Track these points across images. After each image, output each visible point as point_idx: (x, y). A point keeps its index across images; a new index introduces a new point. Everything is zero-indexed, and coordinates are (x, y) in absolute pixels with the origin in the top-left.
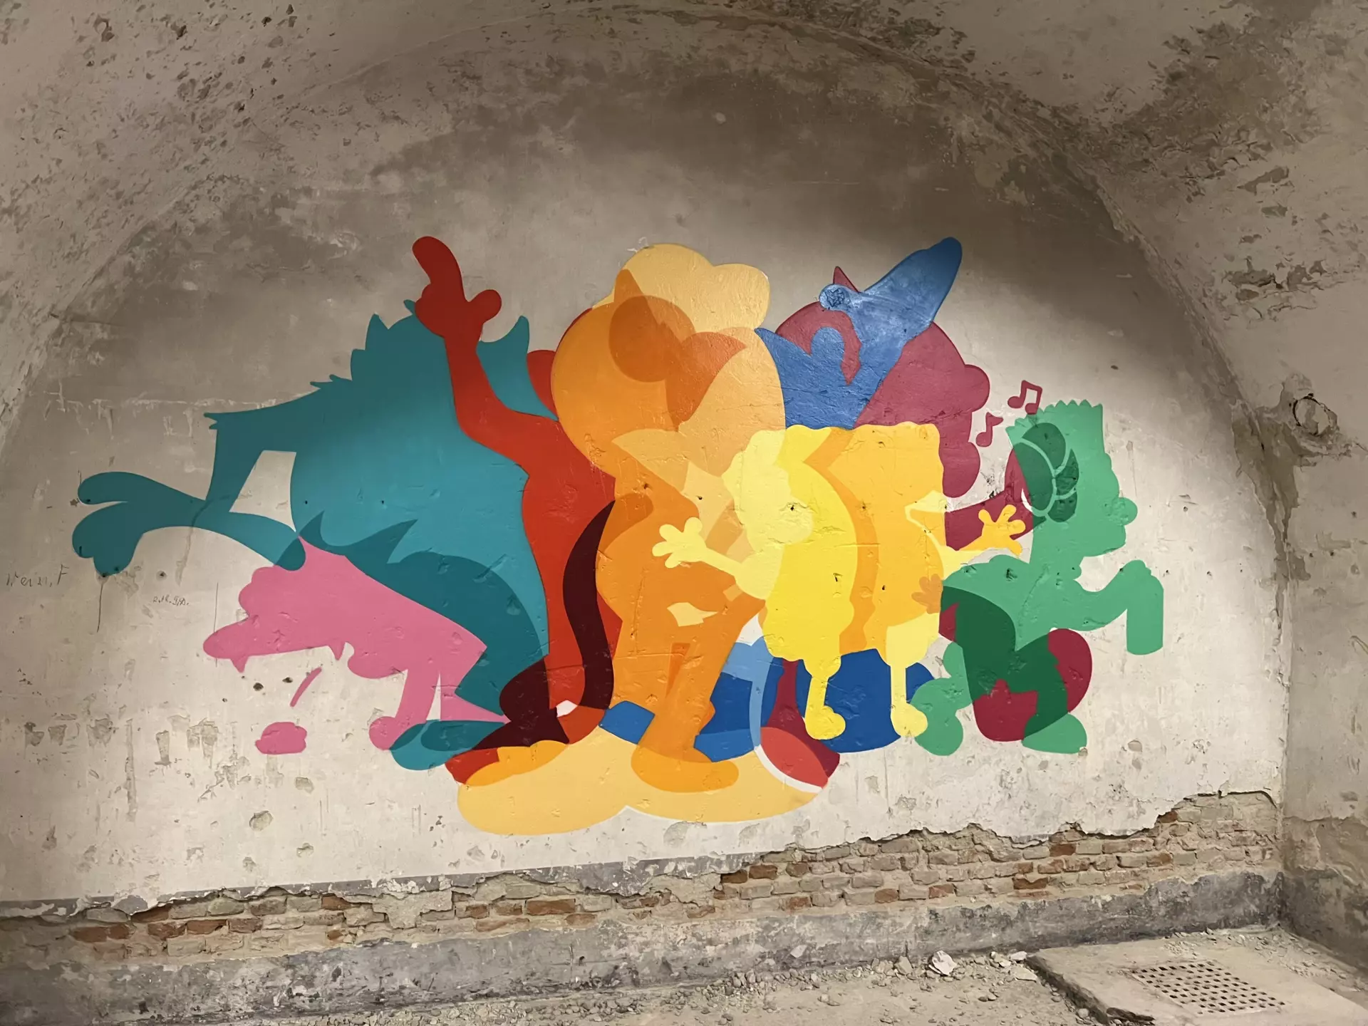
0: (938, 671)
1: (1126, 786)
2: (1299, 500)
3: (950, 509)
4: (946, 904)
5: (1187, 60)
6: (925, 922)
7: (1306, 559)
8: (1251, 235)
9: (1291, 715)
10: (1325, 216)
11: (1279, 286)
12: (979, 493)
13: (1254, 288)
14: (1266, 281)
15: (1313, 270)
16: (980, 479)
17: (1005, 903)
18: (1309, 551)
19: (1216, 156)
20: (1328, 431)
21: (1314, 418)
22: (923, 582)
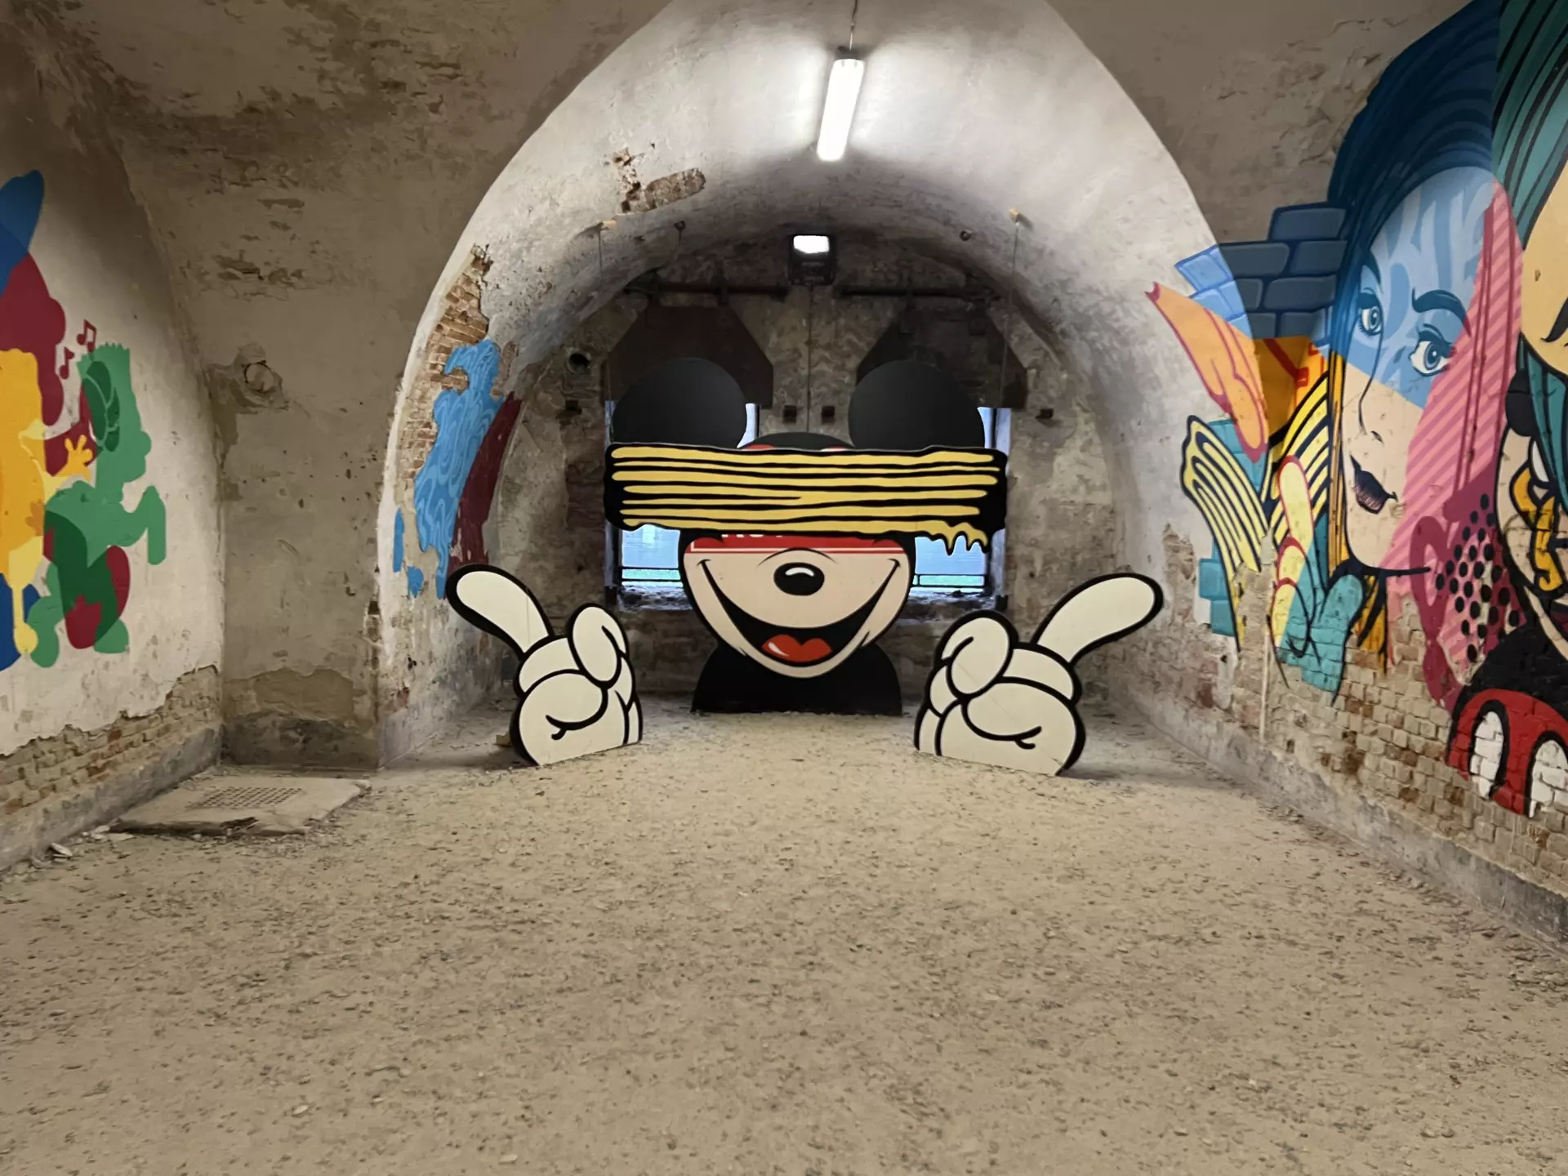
0: (43, 591)
1: (151, 675)
2: (239, 440)
3: (48, 437)
4: (53, 802)
5: (271, 105)
6: (41, 822)
7: (240, 484)
8: (252, 235)
9: (226, 607)
10: (317, 242)
11: (260, 278)
12: (64, 423)
13: (238, 273)
14: (251, 270)
15: (293, 275)
16: (65, 411)
17: (87, 791)
18: (242, 478)
19: (251, 172)
20: (272, 390)
21: (263, 379)
22: (33, 507)
